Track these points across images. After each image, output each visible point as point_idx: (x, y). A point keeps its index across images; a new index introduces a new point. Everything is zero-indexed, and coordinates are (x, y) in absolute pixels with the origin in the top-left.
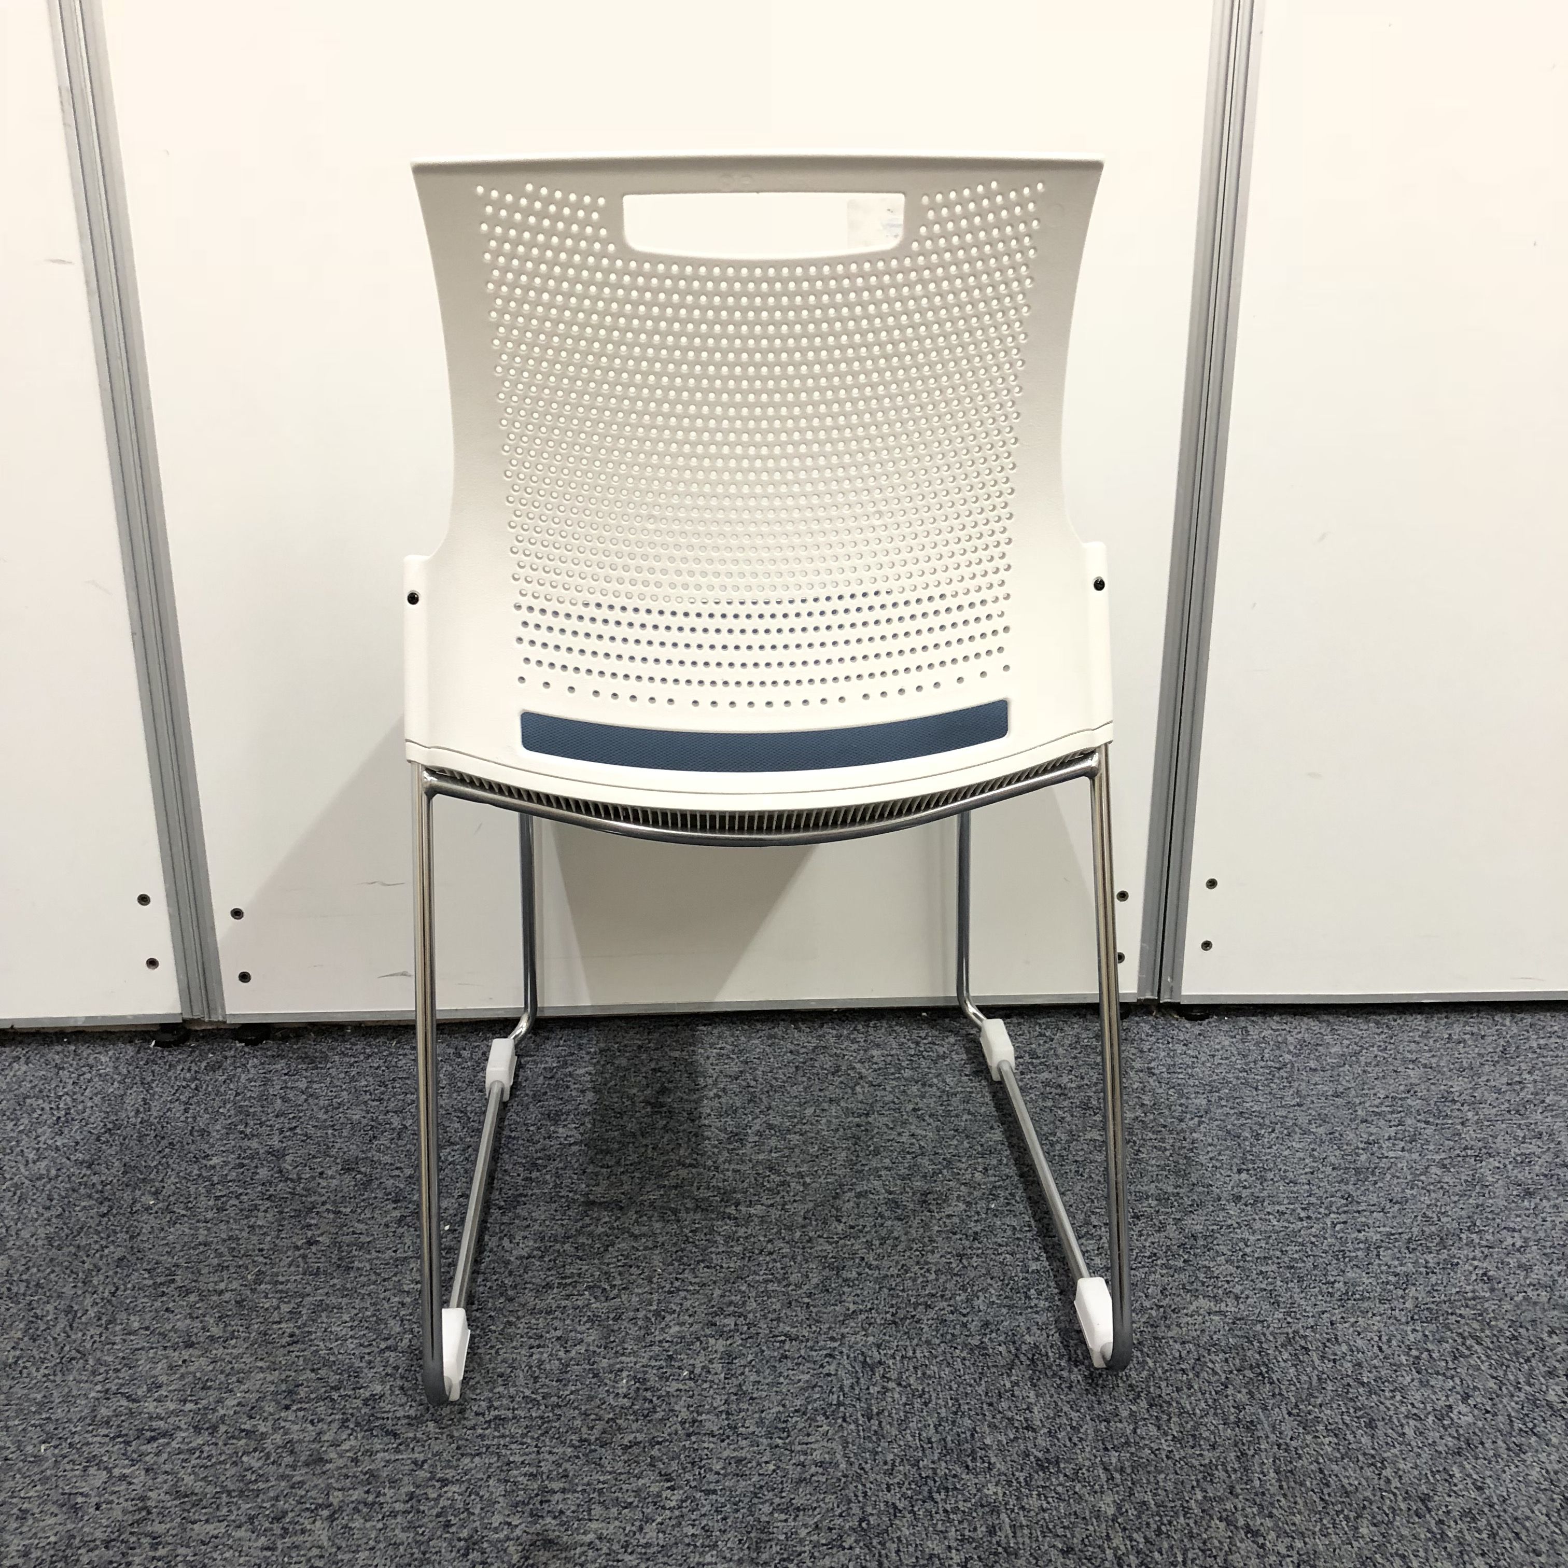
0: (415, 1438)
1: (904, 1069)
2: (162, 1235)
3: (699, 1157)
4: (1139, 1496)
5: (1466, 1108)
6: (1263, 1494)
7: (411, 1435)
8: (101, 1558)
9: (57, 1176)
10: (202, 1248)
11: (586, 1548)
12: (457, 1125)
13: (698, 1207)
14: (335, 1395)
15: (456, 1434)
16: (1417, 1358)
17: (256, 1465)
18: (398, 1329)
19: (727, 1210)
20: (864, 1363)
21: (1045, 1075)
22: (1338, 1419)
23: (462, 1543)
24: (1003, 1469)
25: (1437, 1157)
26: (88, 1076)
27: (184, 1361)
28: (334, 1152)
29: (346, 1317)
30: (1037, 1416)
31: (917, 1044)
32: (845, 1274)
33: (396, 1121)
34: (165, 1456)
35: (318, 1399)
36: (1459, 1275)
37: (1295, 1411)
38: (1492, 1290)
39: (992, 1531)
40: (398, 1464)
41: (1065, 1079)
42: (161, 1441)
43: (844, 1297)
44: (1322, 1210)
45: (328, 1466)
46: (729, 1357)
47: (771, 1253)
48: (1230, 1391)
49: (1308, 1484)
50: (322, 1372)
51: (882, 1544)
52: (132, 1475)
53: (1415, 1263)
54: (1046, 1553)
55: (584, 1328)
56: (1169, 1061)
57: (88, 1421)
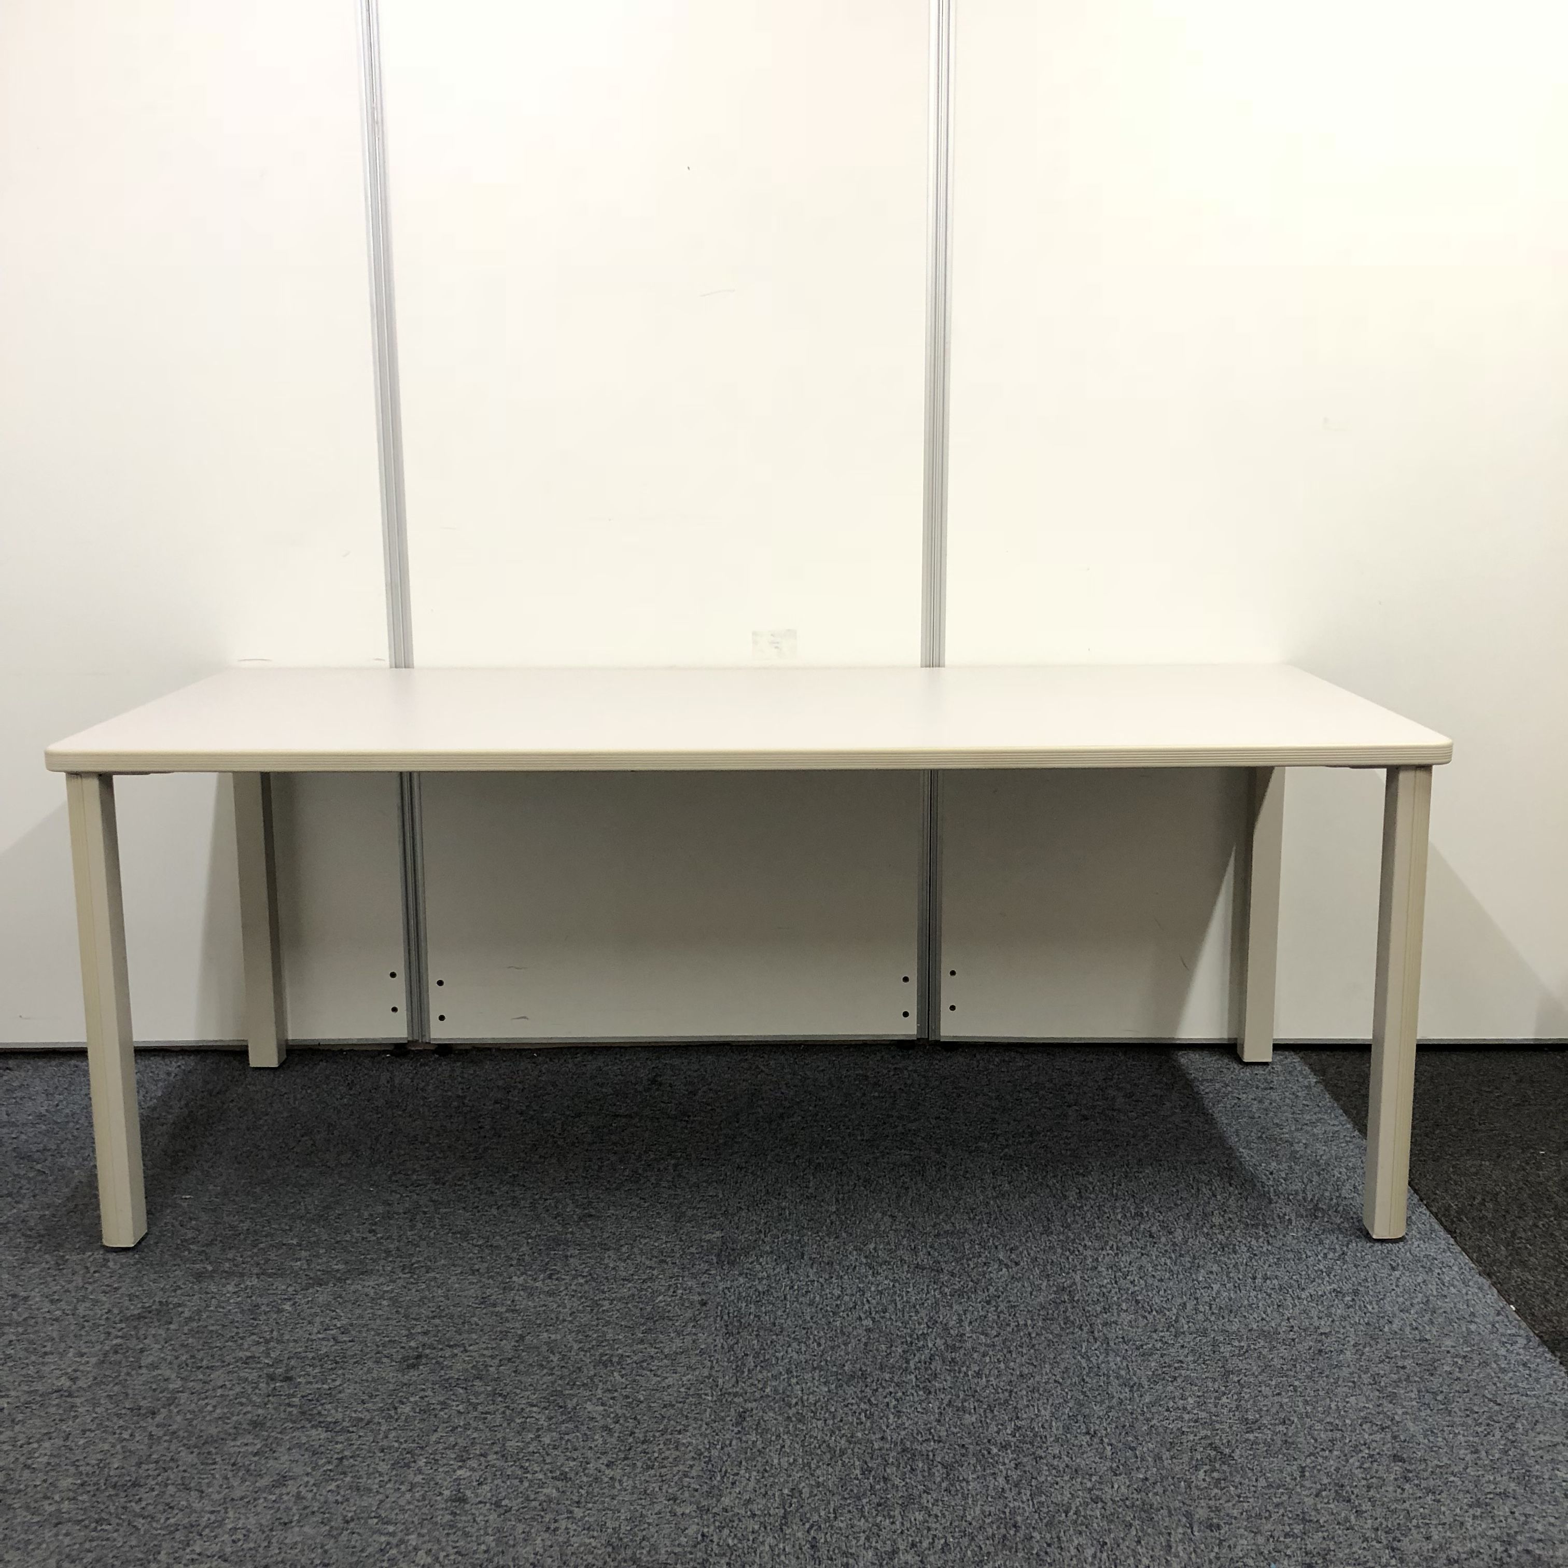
0: (533, 1187)
1: (785, 1068)
2: (409, 1125)
5: (1075, 1088)
8: (403, 1217)
9: (353, 1104)
10: (429, 1129)
14: (496, 1175)
15: (551, 1186)
19: (684, 1118)
21: (860, 1072)
26: (359, 1068)
27: (427, 1164)
28: (489, 1096)
31: (795, 1059)
32: (736, 1140)
34: (424, 1191)
35: (489, 1176)
41: (869, 1073)
42: (422, 1186)
43: (734, 1147)
45: (495, 1194)
47: (702, 1133)
50: (490, 1168)
52: (411, 1195)
55: (610, 1156)
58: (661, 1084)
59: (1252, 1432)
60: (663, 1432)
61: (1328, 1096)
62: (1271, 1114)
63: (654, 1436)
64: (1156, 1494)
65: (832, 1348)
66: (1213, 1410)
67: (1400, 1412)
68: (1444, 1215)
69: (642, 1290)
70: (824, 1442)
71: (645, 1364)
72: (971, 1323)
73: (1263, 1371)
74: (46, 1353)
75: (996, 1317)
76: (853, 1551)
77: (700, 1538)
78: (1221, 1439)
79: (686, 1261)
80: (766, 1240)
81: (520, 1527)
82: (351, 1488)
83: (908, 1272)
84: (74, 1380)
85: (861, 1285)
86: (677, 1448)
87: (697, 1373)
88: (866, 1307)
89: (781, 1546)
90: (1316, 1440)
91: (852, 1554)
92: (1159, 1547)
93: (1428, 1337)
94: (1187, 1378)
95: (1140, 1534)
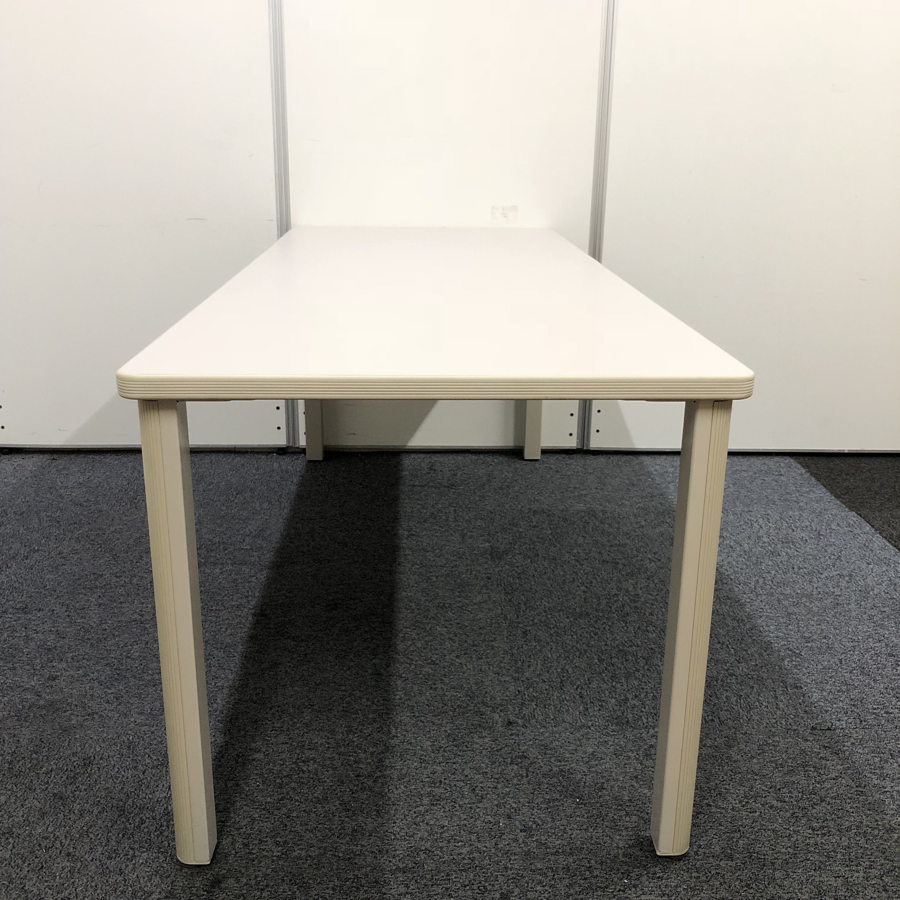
4: (557, 531)
6: (588, 531)
9: (262, 479)
13: (445, 487)
16: (635, 514)
17: (339, 523)
19: (453, 487)
22: (611, 522)
32: (485, 498)
36: (653, 502)
37: (600, 521)
44: (620, 491)
45: (356, 524)
47: (465, 495)
48: (584, 518)
49: (600, 531)
53: (642, 500)
54: (533, 538)
56: (584, 463)
58: (435, 470)
59: (809, 642)
60: (484, 641)
61: (813, 479)
62: (783, 488)
63: (478, 643)
64: (764, 672)
65: (567, 600)
66: (786, 632)
67: (887, 633)
68: (890, 538)
69: (452, 571)
70: (574, 646)
71: (464, 608)
72: (641, 589)
73: (808, 613)
74: (121, 603)
75: (654, 586)
76: (603, 699)
77: (517, 693)
78: (793, 646)
79: (473, 558)
80: (515, 547)
81: (416, 688)
82: (315, 668)
83: (599, 564)
84: (142, 616)
85: (575, 570)
86: (493, 649)
87: (494, 612)
88: (580, 581)
89: (563, 696)
90: (844, 646)
91: (603, 701)
92: (771, 697)
93: (895, 597)
94: (767, 617)
95: (759, 691)
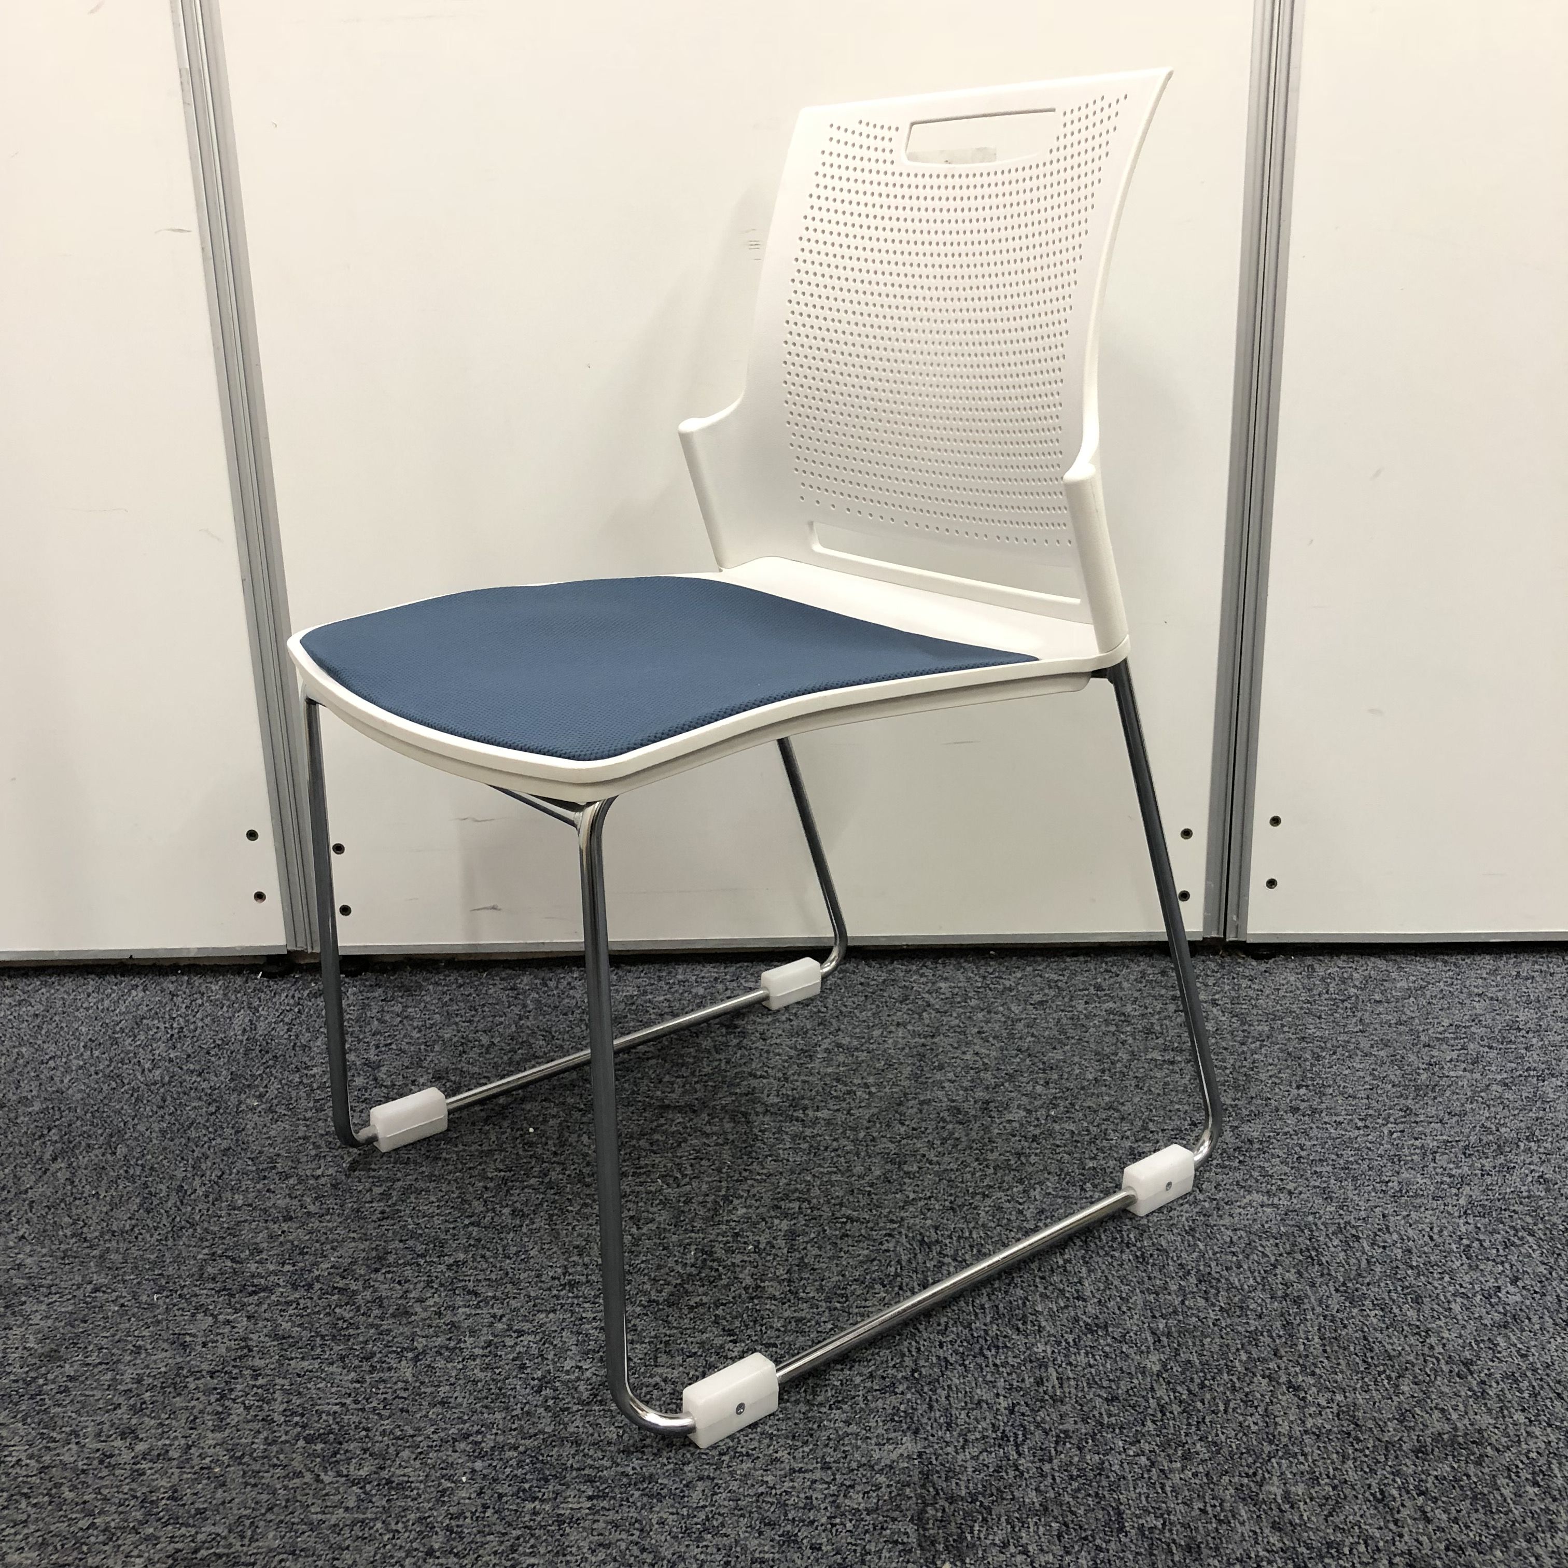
0: (494, 1297)
1: (971, 998)
2: (265, 1130)
3: (770, 1071)
4: (1183, 1356)
5: (1531, 1035)
6: (1307, 1356)
7: (490, 1294)
8: (206, 1385)
9: (170, 1082)
10: (301, 1141)
11: (650, 1389)
12: (541, 1043)
13: (767, 1111)
14: (422, 1261)
15: (532, 1294)
16: (1469, 1246)
17: (347, 1316)
18: (482, 1209)
19: (795, 1114)
20: (922, 1242)
21: (1111, 1005)
22: (1386, 1296)
23: (536, 1382)
24: (1052, 1332)
25: (1499, 1077)
26: (200, 1001)
27: (283, 1232)
28: (425, 1064)
29: (433, 1199)
30: (1088, 1288)
31: (984, 978)
32: (906, 1168)
33: (485, 1040)
34: (266, 1306)
35: (405, 1264)
36: (1514, 1179)
37: (1342, 1289)
38: (1548, 1190)
39: (1039, 1382)
40: (477, 1318)
41: (1129, 1008)
42: (262, 1294)
43: (905, 1187)
44: (1380, 1121)
45: (413, 1318)
46: (792, 1235)
47: (835, 1150)
48: (1279, 1270)
49: (1352, 1349)
50: (410, 1243)
51: (934, 1391)
52: (235, 1320)
53: (1471, 1167)
54: (1091, 1400)
55: (655, 1209)
56: (1233, 994)
57: (196, 1277)
